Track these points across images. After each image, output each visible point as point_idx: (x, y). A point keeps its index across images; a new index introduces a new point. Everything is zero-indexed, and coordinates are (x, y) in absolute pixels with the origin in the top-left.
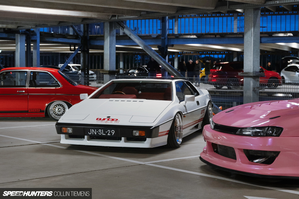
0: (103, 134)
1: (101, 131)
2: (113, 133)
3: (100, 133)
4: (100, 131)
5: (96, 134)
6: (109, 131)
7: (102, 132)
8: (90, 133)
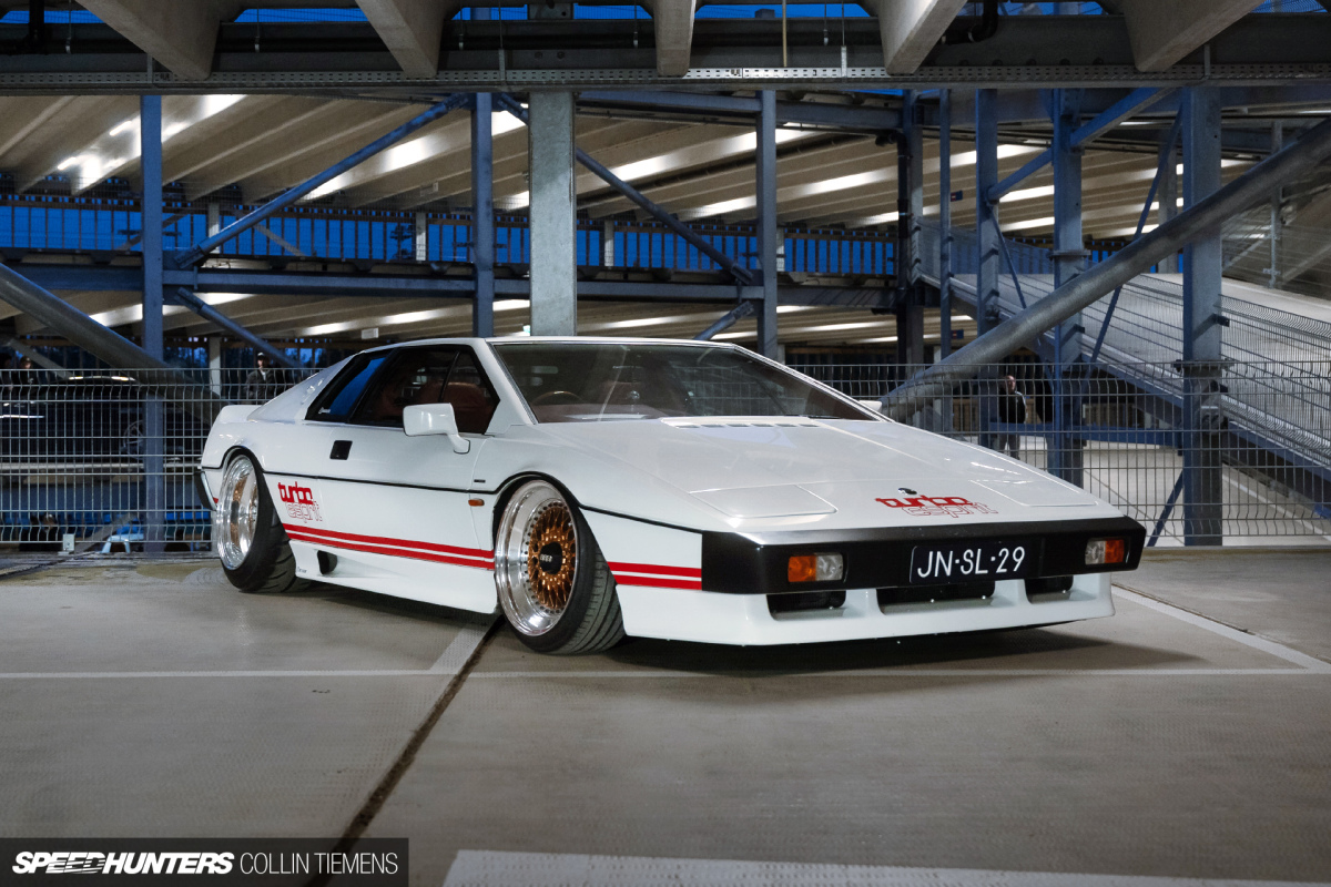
0: (977, 572)
1: (972, 556)
2: (1019, 561)
3: (967, 568)
4: (968, 556)
5: (948, 571)
6: (1004, 553)
7: (974, 560)
8: (924, 571)
